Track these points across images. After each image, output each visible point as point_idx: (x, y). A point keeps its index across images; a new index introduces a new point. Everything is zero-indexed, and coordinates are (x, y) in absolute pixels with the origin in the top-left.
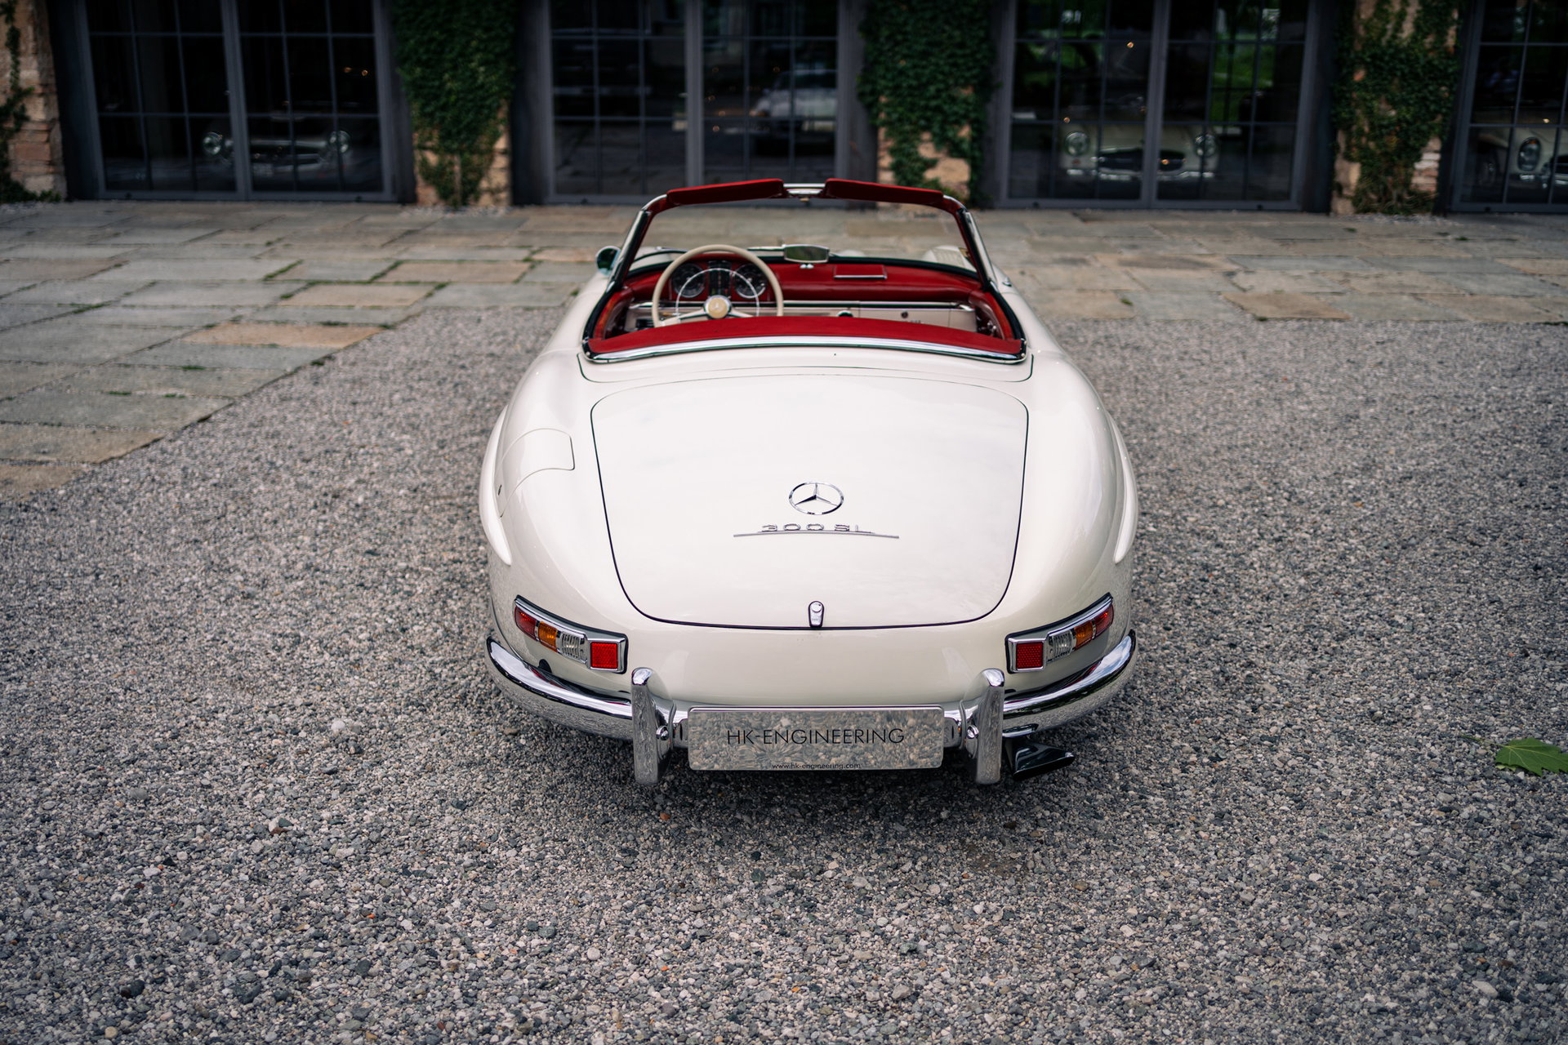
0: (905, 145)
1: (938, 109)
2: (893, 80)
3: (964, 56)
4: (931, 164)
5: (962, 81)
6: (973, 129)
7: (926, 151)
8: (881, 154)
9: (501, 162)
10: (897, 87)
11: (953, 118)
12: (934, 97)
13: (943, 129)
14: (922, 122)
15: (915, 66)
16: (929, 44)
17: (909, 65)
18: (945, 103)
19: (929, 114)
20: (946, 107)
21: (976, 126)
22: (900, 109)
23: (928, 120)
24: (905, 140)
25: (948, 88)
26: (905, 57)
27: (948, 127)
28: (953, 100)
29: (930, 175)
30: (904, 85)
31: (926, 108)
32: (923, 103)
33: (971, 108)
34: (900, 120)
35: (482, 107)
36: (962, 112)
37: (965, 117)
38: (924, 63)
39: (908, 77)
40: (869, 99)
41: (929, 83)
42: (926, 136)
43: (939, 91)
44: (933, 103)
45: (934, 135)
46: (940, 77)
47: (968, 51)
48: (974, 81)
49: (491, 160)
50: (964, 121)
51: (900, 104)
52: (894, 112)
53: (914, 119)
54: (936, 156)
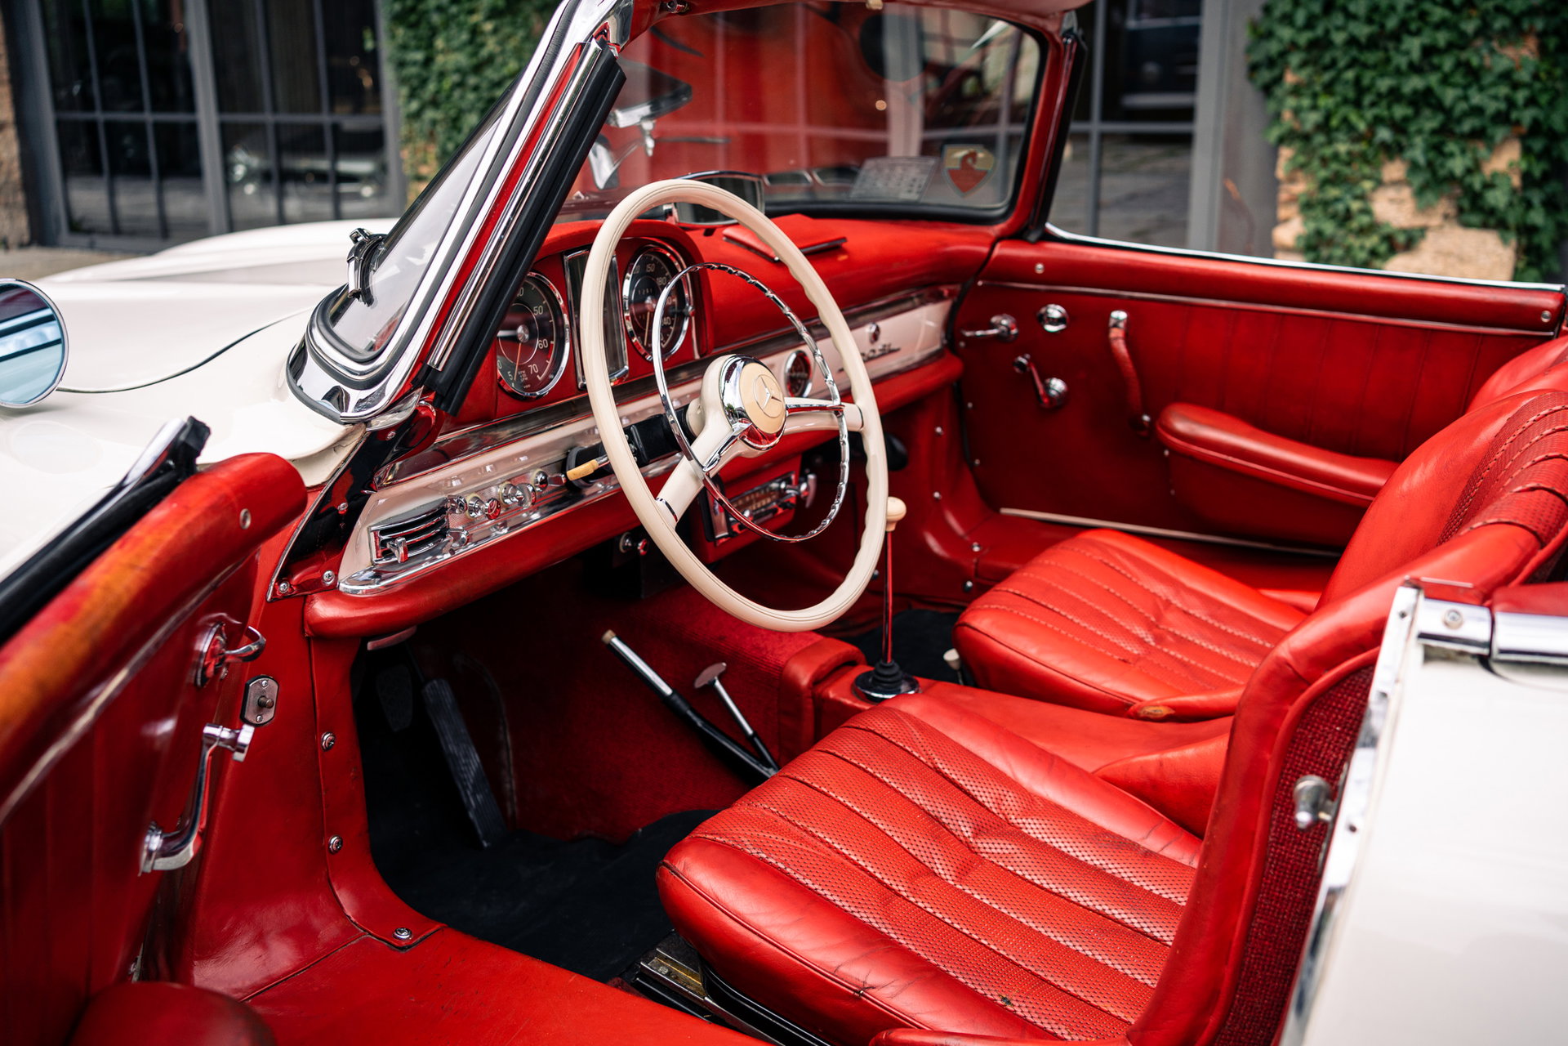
0: (1333, 192)
1: (1424, 99)
2: (1310, 24)
4: (1406, 243)
5: (1500, 23)
6: (1526, 151)
7: (1393, 208)
8: (1283, 213)
10: (1320, 45)
11: (1467, 126)
12: (1415, 69)
13: (1437, 148)
14: (1384, 134)
18: (1445, 81)
19: (1400, 111)
20: (1449, 95)
21: (1538, 145)
22: (1325, 102)
23: (1399, 128)
24: (1335, 180)
25: (1461, 43)
27: (1452, 147)
28: (1474, 75)
30: (1339, 38)
31: (1394, 95)
32: (1384, 84)
33: (1521, 96)
34: (1324, 127)
36: (1492, 107)
37: (1501, 118)
39: (1350, 16)
40: (1265, 75)
41: (1404, 28)
42: (1394, 170)
43: (1428, 51)
44: (1415, 83)
45: (1414, 167)
48: (1539, 24)
50: (1499, 133)
51: (1329, 88)
52: (1314, 107)
53: (1362, 126)
54: (1419, 221)
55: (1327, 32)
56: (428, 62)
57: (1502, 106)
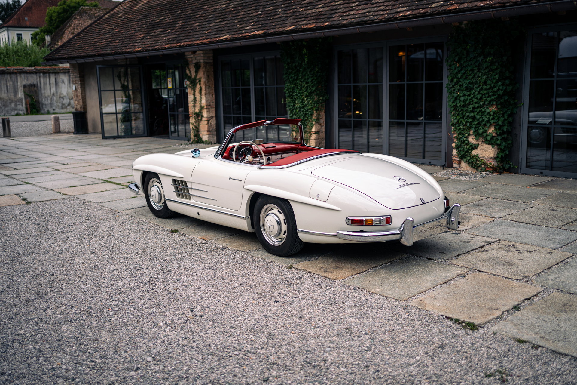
0: (460, 136)
1: (474, 118)
3: (486, 89)
4: (475, 147)
5: (487, 103)
6: (496, 129)
7: (472, 140)
9: (314, 136)
10: (456, 106)
11: (483, 123)
12: (472, 111)
14: (468, 125)
15: (464, 95)
16: (469, 83)
17: (461, 95)
18: (478, 114)
19: (470, 120)
20: (479, 117)
21: (498, 127)
22: (458, 117)
23: (470, 123)
24: (461, 134)
25: (480, 106)
26: (459, 90)
27: (481, 127)
28: (483, 113)
29: (474, 152)
31: (469, 117)
32: (467, 115)
34: (458, 123)
35: (306, 114)
38: (469, 93)
39: (461, 101)
41: (469, 104)
42: (471, 132)
43: (474, 108)
44: (472, 114)
45: (474, 131)
46: (476, 100)
47: (488, 87)
48: (496, 103)
49: (311, 136)
50: (489, 125)
51: (458, 115)
52: (456, 119)
53: (464, 123)
54: (477, 143)
55: (457, 104)
56: (294, 106)
57: (488, 119)
